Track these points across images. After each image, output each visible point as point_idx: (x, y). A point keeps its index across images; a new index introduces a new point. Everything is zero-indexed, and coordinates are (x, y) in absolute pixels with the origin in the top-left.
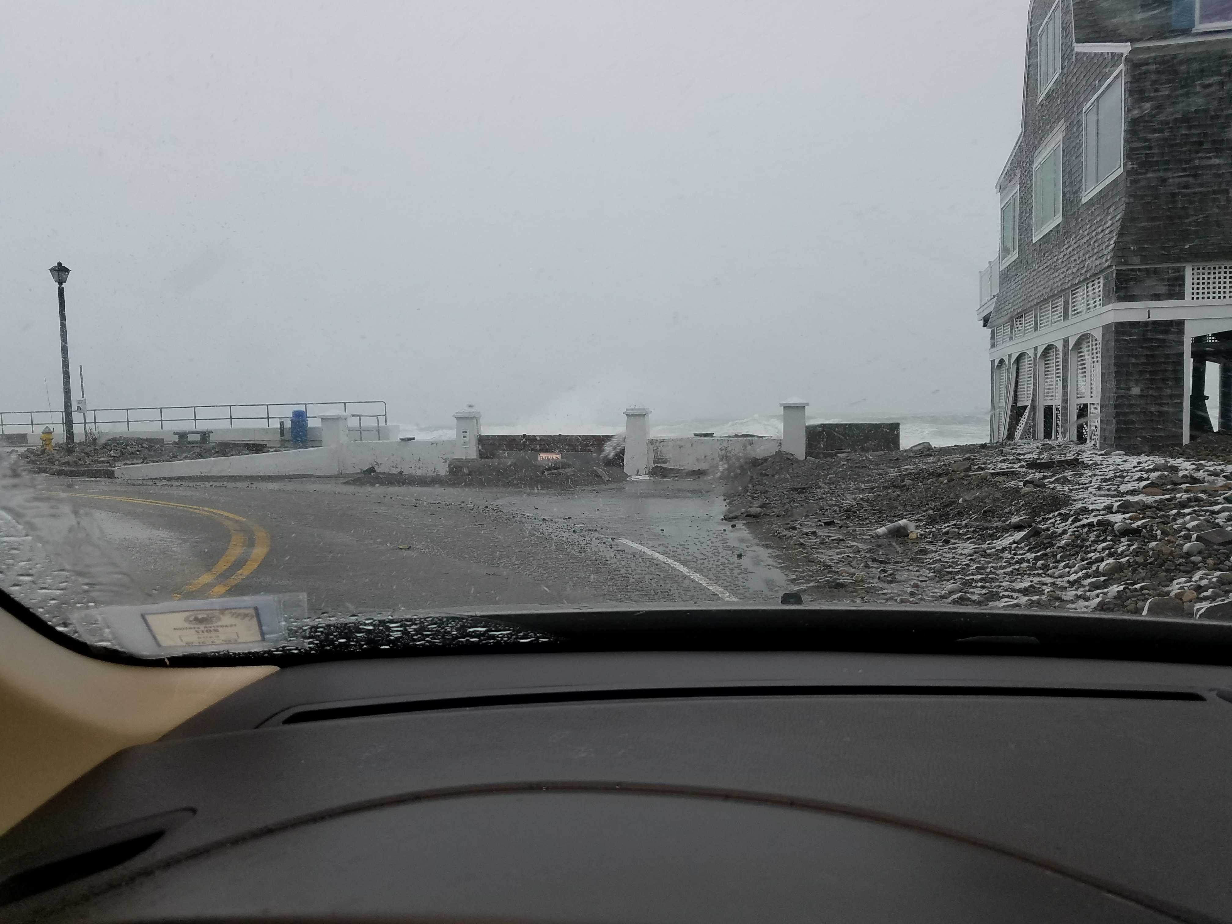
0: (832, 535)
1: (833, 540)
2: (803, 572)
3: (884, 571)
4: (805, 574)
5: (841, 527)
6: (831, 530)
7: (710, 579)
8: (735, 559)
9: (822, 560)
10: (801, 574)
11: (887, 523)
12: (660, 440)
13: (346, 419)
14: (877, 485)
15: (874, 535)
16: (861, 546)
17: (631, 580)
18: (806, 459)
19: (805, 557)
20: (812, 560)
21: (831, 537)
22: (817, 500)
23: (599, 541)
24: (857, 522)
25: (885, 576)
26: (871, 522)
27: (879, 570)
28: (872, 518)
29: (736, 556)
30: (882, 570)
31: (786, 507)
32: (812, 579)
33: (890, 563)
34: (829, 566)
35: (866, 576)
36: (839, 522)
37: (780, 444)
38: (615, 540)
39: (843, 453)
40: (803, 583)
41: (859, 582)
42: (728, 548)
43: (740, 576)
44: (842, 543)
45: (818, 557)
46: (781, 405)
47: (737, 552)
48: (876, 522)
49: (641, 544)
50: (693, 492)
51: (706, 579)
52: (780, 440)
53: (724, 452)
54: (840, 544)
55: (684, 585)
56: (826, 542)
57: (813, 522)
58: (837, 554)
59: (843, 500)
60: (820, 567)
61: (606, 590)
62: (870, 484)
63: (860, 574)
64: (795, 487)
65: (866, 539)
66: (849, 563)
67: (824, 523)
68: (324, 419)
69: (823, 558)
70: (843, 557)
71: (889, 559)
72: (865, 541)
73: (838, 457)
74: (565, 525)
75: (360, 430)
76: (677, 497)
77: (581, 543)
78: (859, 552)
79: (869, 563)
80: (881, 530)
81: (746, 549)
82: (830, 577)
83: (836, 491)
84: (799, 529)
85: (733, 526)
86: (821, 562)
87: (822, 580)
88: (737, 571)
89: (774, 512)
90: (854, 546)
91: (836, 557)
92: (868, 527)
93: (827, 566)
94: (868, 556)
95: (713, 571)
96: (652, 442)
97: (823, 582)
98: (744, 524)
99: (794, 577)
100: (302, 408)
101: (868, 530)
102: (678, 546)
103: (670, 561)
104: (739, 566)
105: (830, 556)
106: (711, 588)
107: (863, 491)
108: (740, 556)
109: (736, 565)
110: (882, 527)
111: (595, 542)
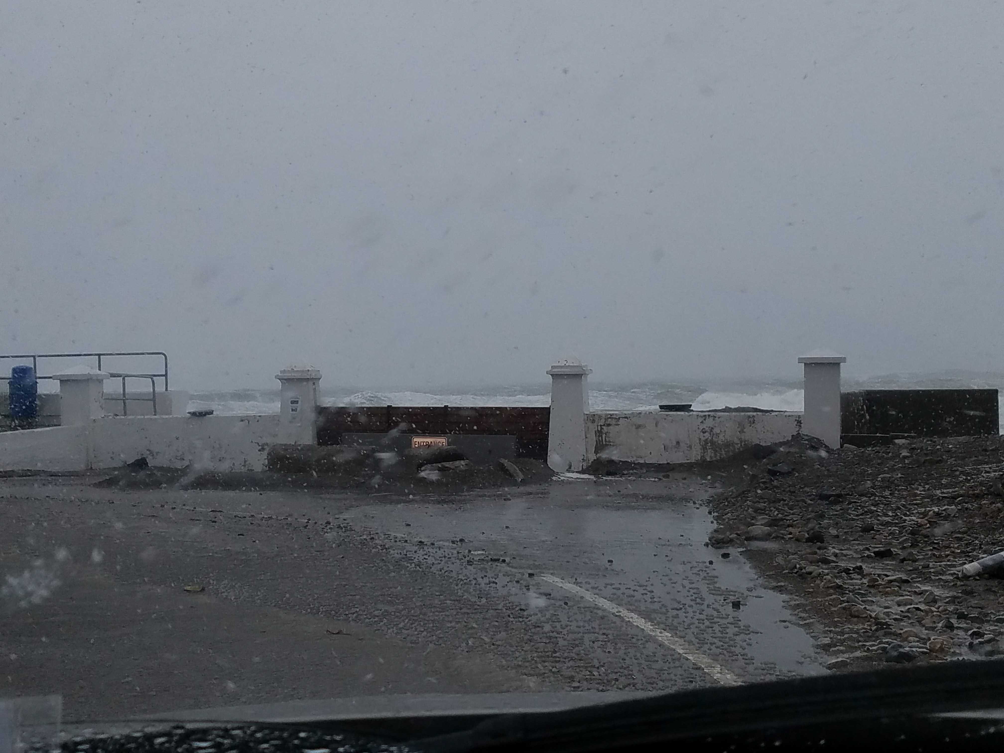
0: (888, 573)
1: (891, 581)
2: (842, 633)
3: (977, 634)
4: (846, 636)
5: (903, 561)
6: (887, 565)
7: (690, 642)
8: (729, 608)
9: (873, 615)
10: (839, 637)
11: (981, 556)
12: (606, 415)
13: (100, 381)
14: (961, 492)
15: (960, 574)
16: (937, 592)
17: (561, 642)
18: (842, 446)
19: (844, 608)
20: (856, 614)
21: (887, 576)
22: (862, 514)
23: (508, 579)
24: (930, 553)
25: (981, 643)
26: (953, 552)
27: (970, 632)
28: (956, 546)
29: (731, 604)
30: (974, 633)
31: (810, 525)
32: (857, 645)
33: (988, 621)
34: (886, 623)
35: (947, 641)
36: (899, 552)
37: (799, 422)
38: (535, 578)
39: (903, 437)
40: (842, 652)
41: (936, 651)
42: (716, 591)
43: (737, 638)
44: (905, 587)
45: (865, 608)
46: (800, 360)
47: (732, 598)
48: (962, 552)
49: (576, 583)
50: (660, 498)
51: (681, 641)
52: (799, 417)
53: (707, 435)
54: (903, 588)
55: (645, 652)
56: (878, 585)
57: (856, 552)
58: (899, 605)
59: (905, 515)
60: (870, 626)
61: (520, 659)
62: (951, 490)
63: (937, 639)
64: (825, 492)
65: (946, 581)
66: (920, 621)
67: (874, 553)
68: (65, 381)
69: (876, 610)
70: (908, 611)
71: (986, 615)
72: (945, 585)
73: (895, 444)
74: (455, 552)
75: (124, 398)
76: (633, 508)
77: (480, 580)
78: (935, 601)
79: (952, 621)
80: (972, 567)
81: (746, 593)
82: (887, 643)
83: (894, 500)
84: (834, 562)
85: (725, 556)
86: (871, 617)
87: (875, 648)
88: (732, 630)
89: (791, 533)
90: (927, 591)
91: (896, 610)
92: (949, 561)
93: (882, 624)
94: (951, 608)
95: (693, 629)
96: (592, 418)
97: (876, 651)
98: (741, 553)
99: (827, 641)
100: (28, 363)
101: (949, 566)
102: (637, 588)
103: (624, 613)
104: (736, 622)
105: (886, 608)
106: (690, 657)
107: (939, 501)
108: (736, 605)
109: (732, 620)
110: (972, 561)
111: (502, 580)
